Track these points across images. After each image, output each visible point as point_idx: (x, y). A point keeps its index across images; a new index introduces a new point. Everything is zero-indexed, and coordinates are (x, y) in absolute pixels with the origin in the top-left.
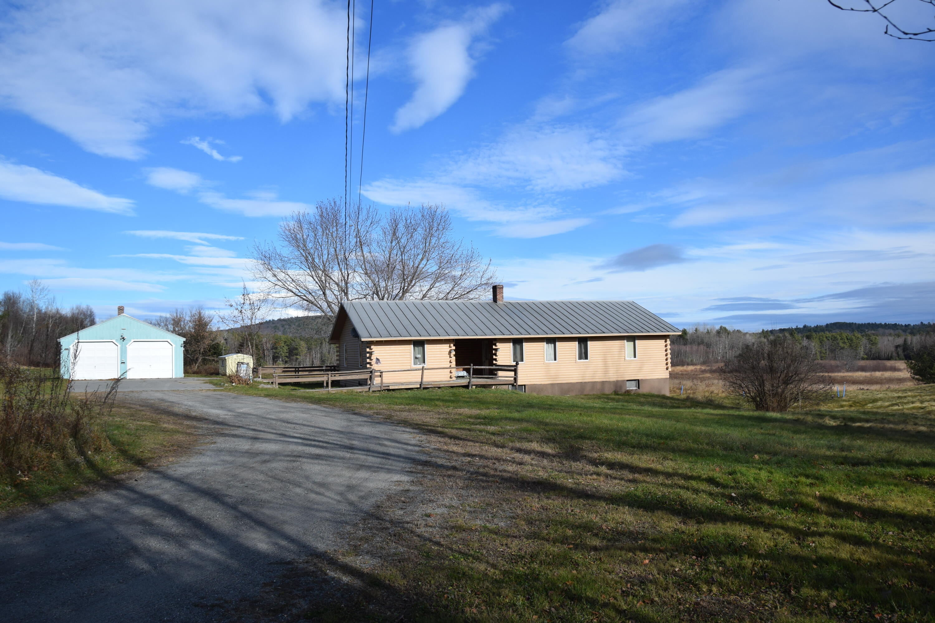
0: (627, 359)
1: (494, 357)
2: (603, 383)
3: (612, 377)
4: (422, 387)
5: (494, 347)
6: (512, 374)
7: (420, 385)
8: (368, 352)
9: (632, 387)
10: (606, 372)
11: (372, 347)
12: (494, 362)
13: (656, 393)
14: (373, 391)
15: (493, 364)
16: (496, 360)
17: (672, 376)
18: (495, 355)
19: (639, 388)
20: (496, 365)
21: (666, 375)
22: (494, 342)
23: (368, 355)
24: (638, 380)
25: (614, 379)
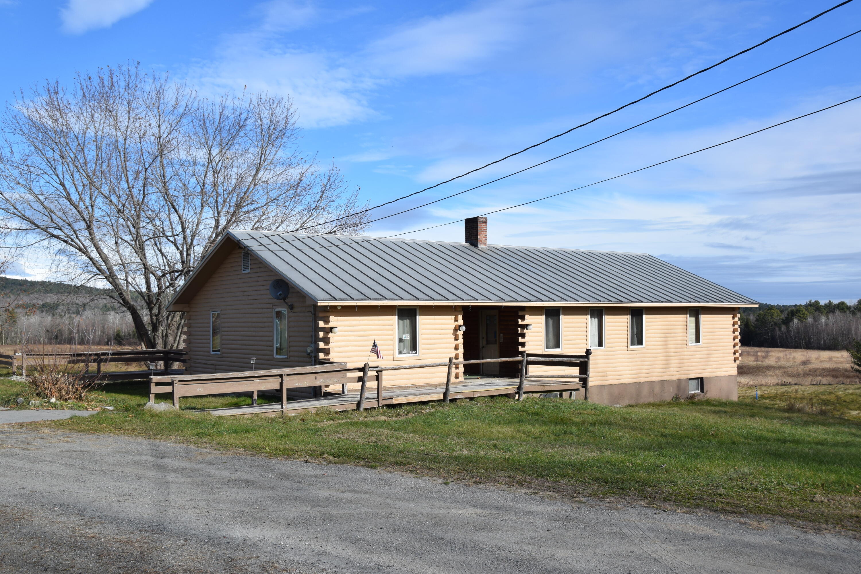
0: (690, 344)
1: (521, 340)
2: (663, 383)
3: (674, 375)
4: (449, 397)
5: (520, 322)
6: (575, 371)
7: (445, 394)
8: (323, 329)
9: (693, 390)
10: (667, 365)
11: (332, 318)
12: (520, 349)
13: (724, 401)
14: (366, 409)
15: (518, 353)
16: (523, 345)
17: (742, 370)
18: (523, 335)
19: (702, 390)
20: (522, 353)
21: (733, 370)
22: (520, 313)
23: (321, 334)
24: (702, 379)
25: (675, 378)
